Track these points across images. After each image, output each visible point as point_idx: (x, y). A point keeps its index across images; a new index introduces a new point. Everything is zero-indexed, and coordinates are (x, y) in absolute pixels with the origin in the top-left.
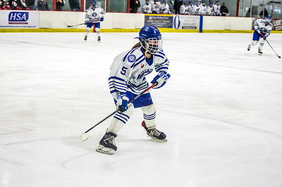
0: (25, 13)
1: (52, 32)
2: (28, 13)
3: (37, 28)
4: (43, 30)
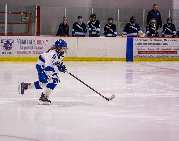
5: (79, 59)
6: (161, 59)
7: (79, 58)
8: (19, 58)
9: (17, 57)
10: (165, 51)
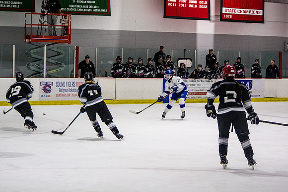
0: (249, 81)
1: (278, 101)
2: (252, 81)
3: (262, 97)
4: (268, 99)
5: (117, 102)
6: (195, 101)
7: (118, 100)
8: (58, 101)
9: (56, 100)
10: (198, 92)
